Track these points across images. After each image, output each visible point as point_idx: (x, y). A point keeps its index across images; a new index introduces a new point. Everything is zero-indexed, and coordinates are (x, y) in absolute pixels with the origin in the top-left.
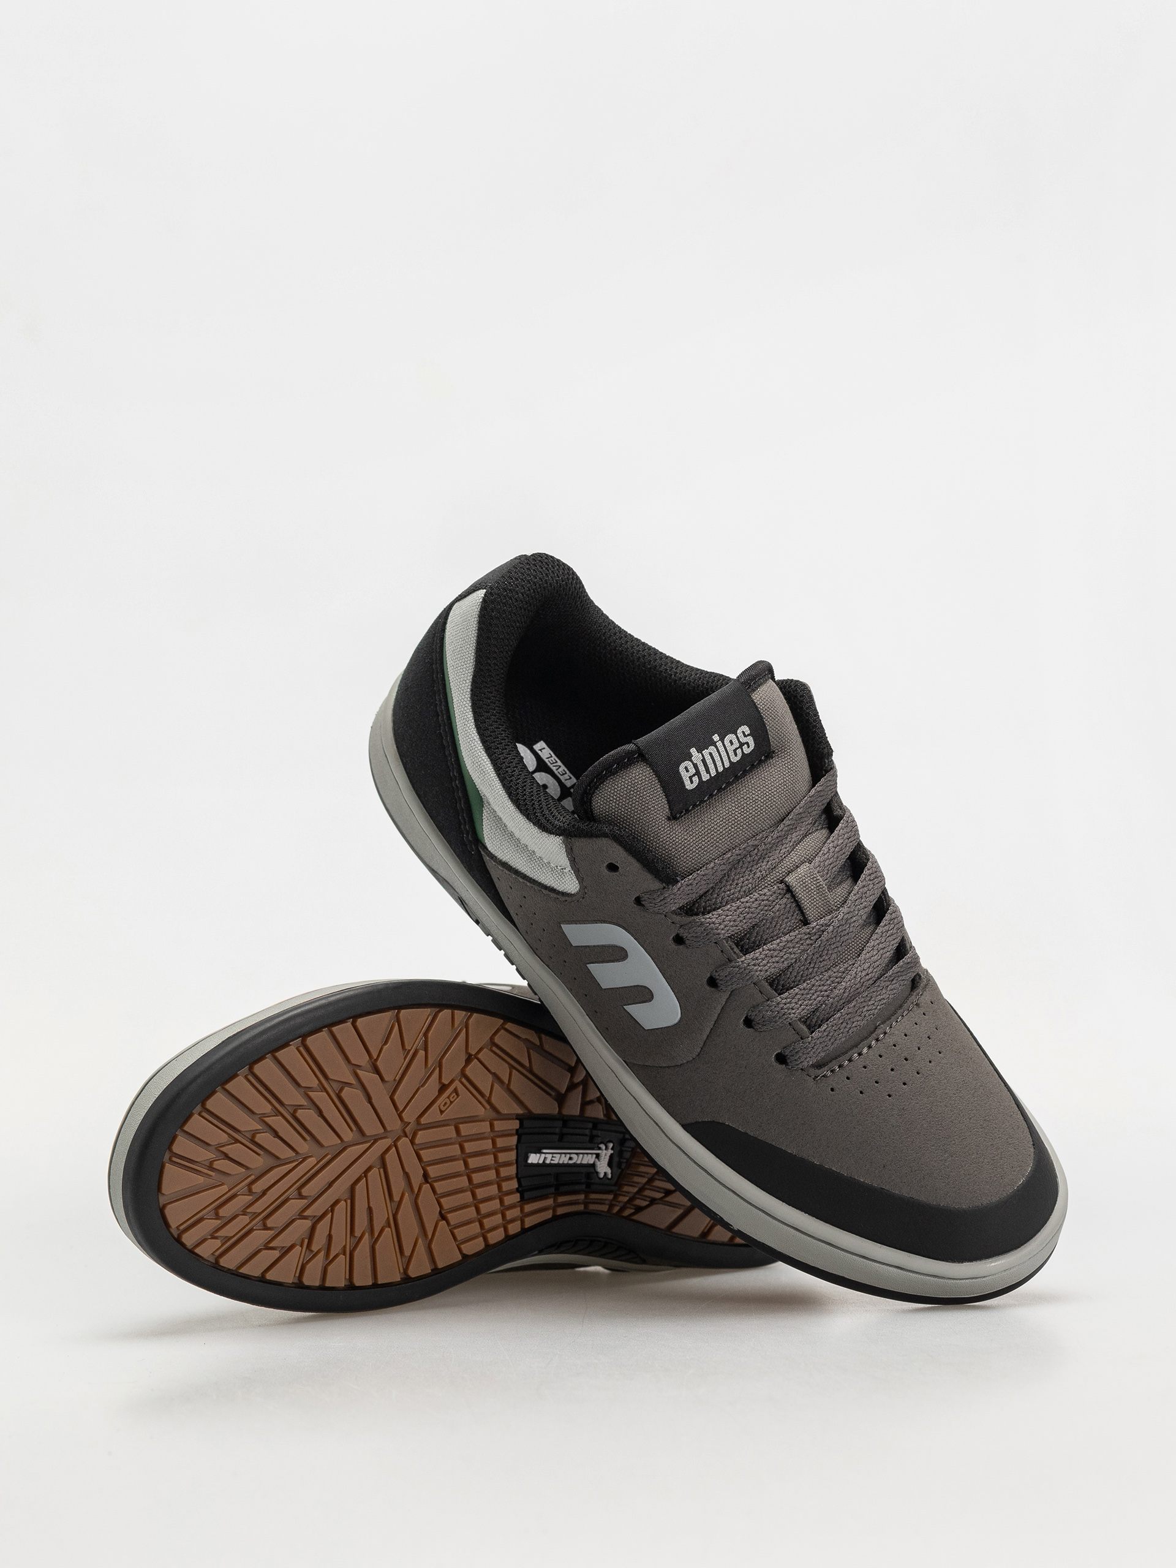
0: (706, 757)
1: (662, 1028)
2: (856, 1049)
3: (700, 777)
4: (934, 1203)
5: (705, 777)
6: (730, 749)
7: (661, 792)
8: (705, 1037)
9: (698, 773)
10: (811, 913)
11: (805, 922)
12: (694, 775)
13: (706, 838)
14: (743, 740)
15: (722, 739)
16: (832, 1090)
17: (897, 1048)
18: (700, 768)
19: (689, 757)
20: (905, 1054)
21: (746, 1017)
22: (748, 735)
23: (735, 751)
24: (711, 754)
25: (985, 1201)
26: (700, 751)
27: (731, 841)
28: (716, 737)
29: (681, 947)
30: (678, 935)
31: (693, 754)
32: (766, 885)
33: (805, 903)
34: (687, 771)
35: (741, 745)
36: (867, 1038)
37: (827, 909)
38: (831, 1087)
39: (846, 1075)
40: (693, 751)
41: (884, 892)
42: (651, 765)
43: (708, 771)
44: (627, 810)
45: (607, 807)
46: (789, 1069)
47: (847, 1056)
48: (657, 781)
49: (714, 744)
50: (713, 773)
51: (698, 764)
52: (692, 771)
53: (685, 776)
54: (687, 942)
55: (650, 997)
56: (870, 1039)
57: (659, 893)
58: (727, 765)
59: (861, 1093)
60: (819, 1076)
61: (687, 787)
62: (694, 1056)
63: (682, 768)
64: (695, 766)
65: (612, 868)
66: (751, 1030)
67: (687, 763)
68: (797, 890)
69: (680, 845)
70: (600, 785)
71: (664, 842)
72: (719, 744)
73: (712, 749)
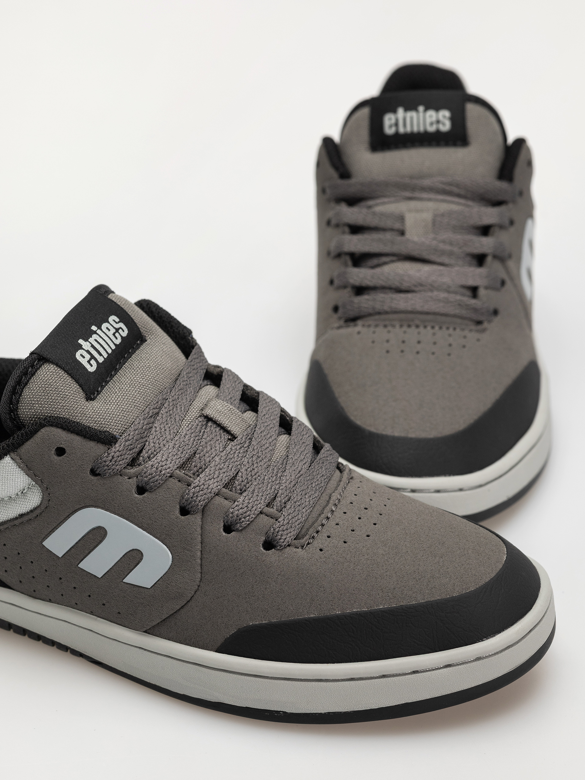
0: (93, 343)
1: (161, 577)
2: (323, 515)
3: (96, 360)
4: (448, 597)
5: (101, 360)
6: (110, 333)
7: (70, 379)
8: (199, 561)
9: (93, 357)
10: (235, 429)
11: (233, 437)
12: (90, 360)
13: (123, 402)
14: (117, 326)
15: (99, 328)
16: (321, 550)
17: (354, 504)
18: (92, 353)
19: (80, 347)
20: (363, 506)
21: (224, 526)
22: (119, 322)
23: (114, 334)
24: (96, 340)
25: (487, 579)
26: (86, 340)
27: (145, 399)
28: (94, 328)
29: (145, 495)
30: (138, 487)
31: (81, 344)
32: (189, 423)
33: (226, 423)
34: (84, 357)
35: (117, 330)
36: (327, 505)
37: (245, 425)
38: (319, 548)
39: (326, 535)
40: (81, 341)
41: (283, 411)
42: (53, 363)
43: (101, 355)
44: (50, 404)
45: (33, 411)
46: (279, 550)
47: (319, 522)
48: (63, 373)
49: (95, 332)
50: (106, 355)
51: (90, 350)
52: (88, 357)
53: (84, 362)
54: (148, 487)
55: (140, 555)
56: (330, 505)
57: (106, 454)
58: (113, 347)
59: (345, 542)
60: (304, 545)
61: (89, 370)
62: (198, 583)
63: (78, 356)
64: (88, 352)
65: (60, 452)
66: (233, 533)
67: (80, 352)
68: (215, 416)
69: (105, 415)
70: (19, 398)
71: (91, 416)
72: (99, 332)
73: (95, 336)
